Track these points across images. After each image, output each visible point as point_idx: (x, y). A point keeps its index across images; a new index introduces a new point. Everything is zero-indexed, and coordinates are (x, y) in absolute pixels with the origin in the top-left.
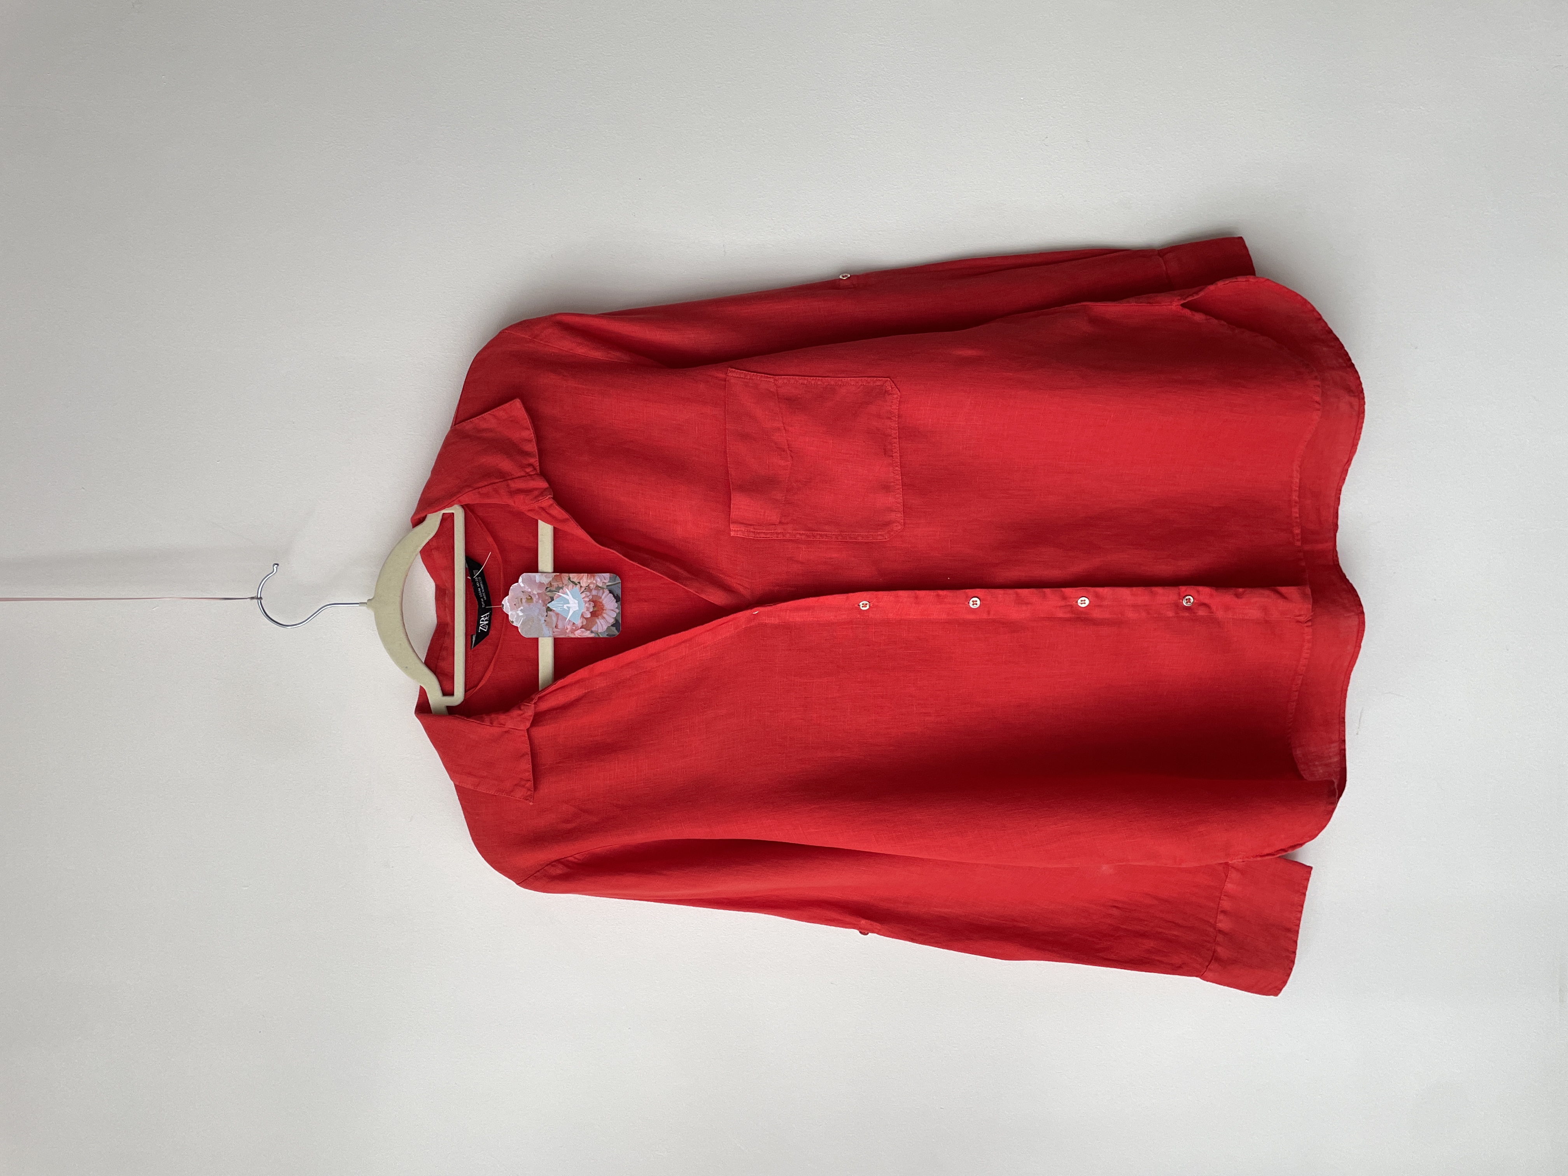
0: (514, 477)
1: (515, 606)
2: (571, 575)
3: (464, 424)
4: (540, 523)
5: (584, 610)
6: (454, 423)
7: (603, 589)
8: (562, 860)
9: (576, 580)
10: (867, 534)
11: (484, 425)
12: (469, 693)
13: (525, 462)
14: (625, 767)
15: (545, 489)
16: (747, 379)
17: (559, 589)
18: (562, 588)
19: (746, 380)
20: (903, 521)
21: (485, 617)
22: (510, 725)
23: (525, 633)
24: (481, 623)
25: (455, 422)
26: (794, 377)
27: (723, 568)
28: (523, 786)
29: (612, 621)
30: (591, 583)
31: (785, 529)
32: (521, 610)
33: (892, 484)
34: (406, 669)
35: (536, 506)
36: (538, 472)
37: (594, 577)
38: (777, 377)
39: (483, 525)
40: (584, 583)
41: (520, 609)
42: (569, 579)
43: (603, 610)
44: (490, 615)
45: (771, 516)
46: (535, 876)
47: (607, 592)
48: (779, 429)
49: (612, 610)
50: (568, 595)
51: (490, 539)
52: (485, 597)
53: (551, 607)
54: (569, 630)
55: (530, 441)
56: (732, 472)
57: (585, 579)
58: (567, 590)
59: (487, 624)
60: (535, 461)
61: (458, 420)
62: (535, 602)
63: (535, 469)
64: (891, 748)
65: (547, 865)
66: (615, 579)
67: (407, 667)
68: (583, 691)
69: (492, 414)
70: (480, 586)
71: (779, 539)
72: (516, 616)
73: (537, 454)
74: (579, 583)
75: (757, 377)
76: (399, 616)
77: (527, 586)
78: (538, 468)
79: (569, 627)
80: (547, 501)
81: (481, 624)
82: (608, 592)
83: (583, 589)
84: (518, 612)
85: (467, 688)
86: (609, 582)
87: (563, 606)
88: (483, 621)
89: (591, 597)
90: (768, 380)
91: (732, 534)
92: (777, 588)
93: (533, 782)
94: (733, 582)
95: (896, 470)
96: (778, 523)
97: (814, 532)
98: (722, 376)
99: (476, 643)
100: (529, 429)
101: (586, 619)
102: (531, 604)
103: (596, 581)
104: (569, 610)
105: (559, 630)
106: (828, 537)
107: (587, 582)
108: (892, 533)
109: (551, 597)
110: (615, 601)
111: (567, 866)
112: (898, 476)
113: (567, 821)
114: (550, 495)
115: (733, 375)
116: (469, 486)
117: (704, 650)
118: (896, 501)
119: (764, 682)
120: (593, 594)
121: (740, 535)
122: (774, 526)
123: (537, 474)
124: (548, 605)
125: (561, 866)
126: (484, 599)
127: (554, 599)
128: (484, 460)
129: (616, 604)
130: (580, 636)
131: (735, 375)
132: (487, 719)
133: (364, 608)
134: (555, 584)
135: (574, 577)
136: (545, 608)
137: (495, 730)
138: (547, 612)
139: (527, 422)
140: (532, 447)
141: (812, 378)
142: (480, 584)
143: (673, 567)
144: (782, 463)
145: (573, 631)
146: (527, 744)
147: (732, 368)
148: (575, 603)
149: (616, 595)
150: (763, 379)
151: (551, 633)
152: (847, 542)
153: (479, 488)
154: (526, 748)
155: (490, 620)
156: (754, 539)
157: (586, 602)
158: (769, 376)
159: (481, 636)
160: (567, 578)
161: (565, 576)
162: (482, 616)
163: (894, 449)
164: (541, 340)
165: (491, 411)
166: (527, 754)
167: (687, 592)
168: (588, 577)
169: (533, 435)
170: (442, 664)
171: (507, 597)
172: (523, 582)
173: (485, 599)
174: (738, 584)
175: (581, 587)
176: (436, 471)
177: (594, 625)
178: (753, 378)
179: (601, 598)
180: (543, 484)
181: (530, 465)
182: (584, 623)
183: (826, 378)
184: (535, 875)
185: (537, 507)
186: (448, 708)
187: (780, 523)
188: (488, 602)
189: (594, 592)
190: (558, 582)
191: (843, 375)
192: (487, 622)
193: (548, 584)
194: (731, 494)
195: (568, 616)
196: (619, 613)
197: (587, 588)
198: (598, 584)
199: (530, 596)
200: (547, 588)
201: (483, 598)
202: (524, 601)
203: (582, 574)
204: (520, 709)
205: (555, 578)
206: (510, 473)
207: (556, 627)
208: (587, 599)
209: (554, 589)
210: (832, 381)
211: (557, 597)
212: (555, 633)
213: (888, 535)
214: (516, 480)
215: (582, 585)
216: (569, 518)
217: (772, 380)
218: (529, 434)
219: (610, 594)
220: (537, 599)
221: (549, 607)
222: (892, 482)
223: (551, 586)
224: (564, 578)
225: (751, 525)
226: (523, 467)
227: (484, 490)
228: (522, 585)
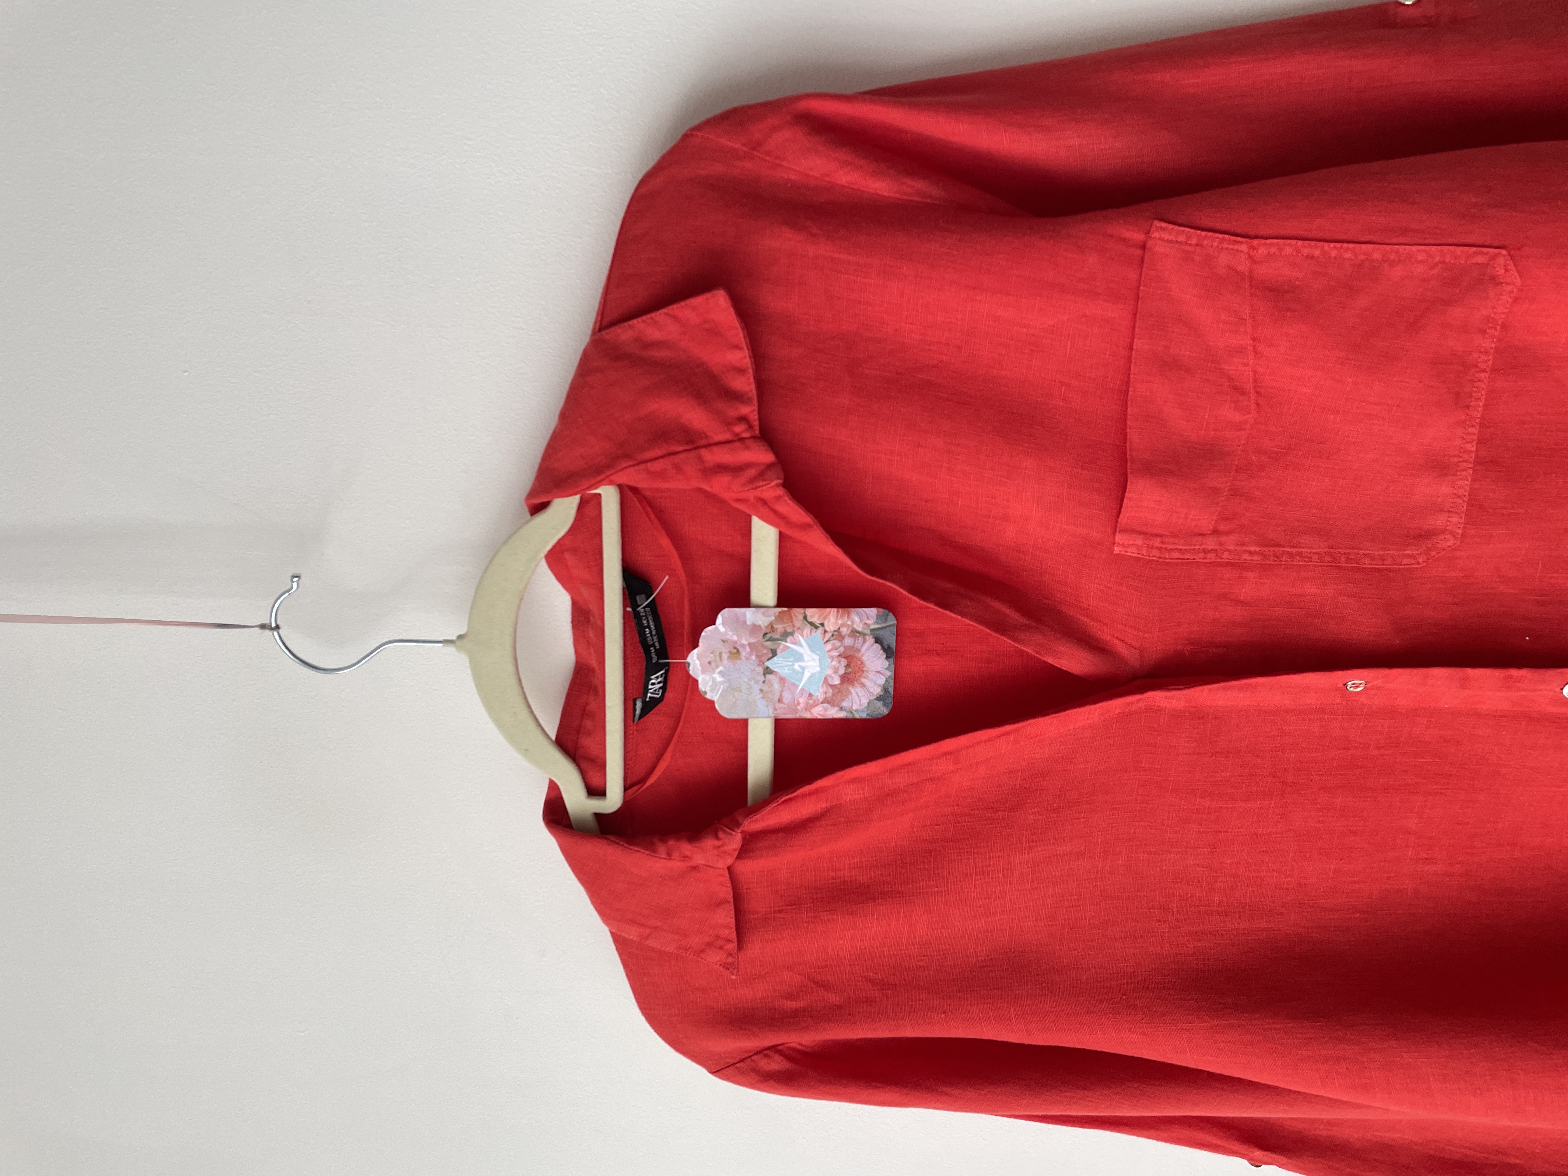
0: (711, 441)
1: (709, 666)
2: (810, 612)
3: (617, 329)
4: (756, 522)
5: (829, 672)
6: (598, 325)
7: (864, 635)
8: (780, 1048)
9: (816, 620)
10: (1381, 553)
11: (655, 334)
12: (630, 791)
13: (733, 413)
14: (890, 925)
15: (770, 466)
16: (1190, 245)
17: (785, 635)
18: (792, 634)
19: (1187, 248)
20: (1461, 530)
21: (657, 677)
22: (699, 859)
23: (726, 710)
24: (650, 687)
25: (601, 322)
26: (1294, 242)
27: (1089, 605)
28: (721, 948)
29: (877, 691)
30: (843, 625)
31: (1221, 544)
32: (720, 673)
33: (1456, 460)
34: (526, 752)
35: (751, 495)
36: (757, 432)
37: (849, 613)
38: (1255, 242)
39: (652, 516)
40: (831, 626)
41: (718, 670)
42: (805, 618)
43: (863, 671)
44: (666, 673)
45: (1198, 520)
46: (737, 1068)
47: (870, 640)
48: (1241, 350)
49: (879, 672)
50: (801, 646)
51: (665, 542)
52: (657, 644)
53: (771, 667)
54: (802, 705)
55: (741, 371)
56: (1134, 437)
57: (832, 618)
58: (801, 638)
59: (660, 688)
60: (750, 410)
61: (606, 321)
62: (744, 659)
63: (751, 427)
64: (1358, 915)
65: (757, 1053)
66: (886, 619)
67: (527, 750)
68: (822, 805)
69: (671, 313)
70: (648, 624)
71: (1209, 561)
72: (710, 683)
73: (755, 397)
74: (822, 625)
75: (1212, 241)
76: (510, 668)
77: (731, 631)
78: (757, 428)
79: (802, 700)
80: (772, 489)
81: (651, 689)
82: (873, 640)
83: (828, 636)
84: (715, 676)
85: (628, 784)
86: (876, 623)
87: (793, 665)
88: (653, 684)
89: (842, 649)
90: (1236, 247)
91: (1117, 550)
92: (1189, 648)
93: (736, 944)
94: (1106, 635)
95: (1470, 434)
96: (1209, 532)
97: (1276, 549)
98: (1138, 237)
99: (642, 716)
100: (741, 349)
101: (832, 686)
102: (739, 662)
103: (853, 623)
104: (803, 673)
105: (786, 706)
106: (1304, 557)
107: (836, 623)
108: (1433, 553)
109: (771, 650)
110: (885, 656)
111: (789, 1058)
112: (1470, 446)
113: (790, 996)
114: (778, 478)
115: (1162, 236)
116: (627, 456)
117: (1039, 744)
118: (1455, 491)
119: (1144, 805)
120: (846, 644)
121: (1132, 552)
122: (1200, 538)
123: (754, 437)
124: (768, 664)
125: (777, 1057)
126: (655, 647)
127: (778, 651)
128: (656, 406)
129: (886, 661)
130: (820, 715)
131: (1166, 236)
132: (662, 849)
133: (451, 649)
134: (780, 627)
135: (813, 614)
136: (760, 670)
137: (676, 865)
138: (764, 675)
139: (738, 334)
140: (745, 384)
141: (1332, 245)
142: (648, 622)
143: (997, 605)
144: (1237, 417)
145: (808, 708)
146: (727, 887)
147: (1162, 220)
148: (814, 660)
149: (886, 647)
150: (1225, 246)
151: (771, 710)
152: (1339, 567)
153: (646, 461)
154: (726, 892)
155: (665, 682)
156: (1158, 561)
157: (832, 658)
158: (1239, 239)
159: (650, 706)
160: (801, 617)
161: (798, 612)
162: (652, 677)
163: (1476, 392)
164: (768, 153)
165: (670, 308)
166: (728, 902)
167: (1022, 651)
168: (837, 616)
169: (748, 360)
170: (586, 742)
171: (696, 651)
172: (723, 624)
173: (658, 647)
174: (1117, 638)
175: (825, 632)
176: (565, 416)
177: (847, 696)
178: (1206, 242)
179: (859, 651)
180: (766, 457)
181: (743, 419)
182: (829, 695)
183: (1364, 246)
184: (738, 1065)
185: (752, 497)
186: (598, 816)
187: (1215, 532)
188: (663, 653)
189: (848, 641)
190: (784, 623)
191: (1402, 240)
192: (661, 685)
193: (767, 627)
194: (1127, 481)
195: (800, 681)
196: (890, 677)
197: (836, 633)
198: (855, 626)
199: (735, 648)
200: (765, 634)
201: (653, 645)
202: (725, 656)
203: (828, 610)
204: (718, 838)
205: (780, 618)
206: (705, 434)
207: (779, 700)
208: (835, 653)
209: (778, 636)
210: (1376, 253)
211: (783, 650)
212: (779, 711)
213: (1425, 557)
214: (715, 449)
215: (827, 628)
216: (812, 523)
217: (1244, 248)
218: (742, 357)
219: (877, 644)
220: (747, 653)
221: (768, 668)
222: (1455, 456)
223: (773, 632)
224: (795, 616)
225: (1156, 535)
226: (728, 424)
227: (656, 466)
228: (722, 629)
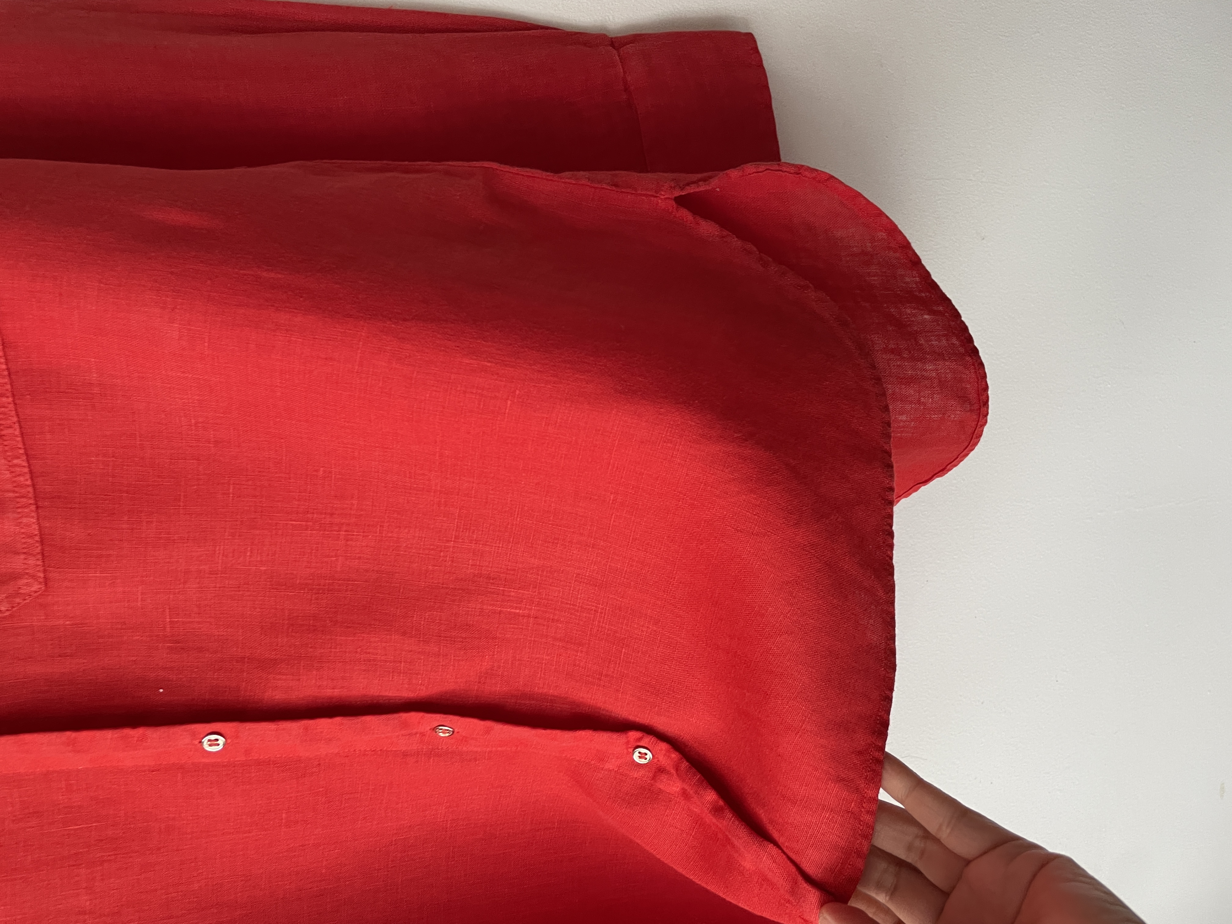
20: (42, 575)
108: (16, 600)
112: (22, 479)
118: (21, 531)
213: (8, 603)
